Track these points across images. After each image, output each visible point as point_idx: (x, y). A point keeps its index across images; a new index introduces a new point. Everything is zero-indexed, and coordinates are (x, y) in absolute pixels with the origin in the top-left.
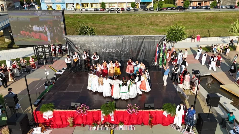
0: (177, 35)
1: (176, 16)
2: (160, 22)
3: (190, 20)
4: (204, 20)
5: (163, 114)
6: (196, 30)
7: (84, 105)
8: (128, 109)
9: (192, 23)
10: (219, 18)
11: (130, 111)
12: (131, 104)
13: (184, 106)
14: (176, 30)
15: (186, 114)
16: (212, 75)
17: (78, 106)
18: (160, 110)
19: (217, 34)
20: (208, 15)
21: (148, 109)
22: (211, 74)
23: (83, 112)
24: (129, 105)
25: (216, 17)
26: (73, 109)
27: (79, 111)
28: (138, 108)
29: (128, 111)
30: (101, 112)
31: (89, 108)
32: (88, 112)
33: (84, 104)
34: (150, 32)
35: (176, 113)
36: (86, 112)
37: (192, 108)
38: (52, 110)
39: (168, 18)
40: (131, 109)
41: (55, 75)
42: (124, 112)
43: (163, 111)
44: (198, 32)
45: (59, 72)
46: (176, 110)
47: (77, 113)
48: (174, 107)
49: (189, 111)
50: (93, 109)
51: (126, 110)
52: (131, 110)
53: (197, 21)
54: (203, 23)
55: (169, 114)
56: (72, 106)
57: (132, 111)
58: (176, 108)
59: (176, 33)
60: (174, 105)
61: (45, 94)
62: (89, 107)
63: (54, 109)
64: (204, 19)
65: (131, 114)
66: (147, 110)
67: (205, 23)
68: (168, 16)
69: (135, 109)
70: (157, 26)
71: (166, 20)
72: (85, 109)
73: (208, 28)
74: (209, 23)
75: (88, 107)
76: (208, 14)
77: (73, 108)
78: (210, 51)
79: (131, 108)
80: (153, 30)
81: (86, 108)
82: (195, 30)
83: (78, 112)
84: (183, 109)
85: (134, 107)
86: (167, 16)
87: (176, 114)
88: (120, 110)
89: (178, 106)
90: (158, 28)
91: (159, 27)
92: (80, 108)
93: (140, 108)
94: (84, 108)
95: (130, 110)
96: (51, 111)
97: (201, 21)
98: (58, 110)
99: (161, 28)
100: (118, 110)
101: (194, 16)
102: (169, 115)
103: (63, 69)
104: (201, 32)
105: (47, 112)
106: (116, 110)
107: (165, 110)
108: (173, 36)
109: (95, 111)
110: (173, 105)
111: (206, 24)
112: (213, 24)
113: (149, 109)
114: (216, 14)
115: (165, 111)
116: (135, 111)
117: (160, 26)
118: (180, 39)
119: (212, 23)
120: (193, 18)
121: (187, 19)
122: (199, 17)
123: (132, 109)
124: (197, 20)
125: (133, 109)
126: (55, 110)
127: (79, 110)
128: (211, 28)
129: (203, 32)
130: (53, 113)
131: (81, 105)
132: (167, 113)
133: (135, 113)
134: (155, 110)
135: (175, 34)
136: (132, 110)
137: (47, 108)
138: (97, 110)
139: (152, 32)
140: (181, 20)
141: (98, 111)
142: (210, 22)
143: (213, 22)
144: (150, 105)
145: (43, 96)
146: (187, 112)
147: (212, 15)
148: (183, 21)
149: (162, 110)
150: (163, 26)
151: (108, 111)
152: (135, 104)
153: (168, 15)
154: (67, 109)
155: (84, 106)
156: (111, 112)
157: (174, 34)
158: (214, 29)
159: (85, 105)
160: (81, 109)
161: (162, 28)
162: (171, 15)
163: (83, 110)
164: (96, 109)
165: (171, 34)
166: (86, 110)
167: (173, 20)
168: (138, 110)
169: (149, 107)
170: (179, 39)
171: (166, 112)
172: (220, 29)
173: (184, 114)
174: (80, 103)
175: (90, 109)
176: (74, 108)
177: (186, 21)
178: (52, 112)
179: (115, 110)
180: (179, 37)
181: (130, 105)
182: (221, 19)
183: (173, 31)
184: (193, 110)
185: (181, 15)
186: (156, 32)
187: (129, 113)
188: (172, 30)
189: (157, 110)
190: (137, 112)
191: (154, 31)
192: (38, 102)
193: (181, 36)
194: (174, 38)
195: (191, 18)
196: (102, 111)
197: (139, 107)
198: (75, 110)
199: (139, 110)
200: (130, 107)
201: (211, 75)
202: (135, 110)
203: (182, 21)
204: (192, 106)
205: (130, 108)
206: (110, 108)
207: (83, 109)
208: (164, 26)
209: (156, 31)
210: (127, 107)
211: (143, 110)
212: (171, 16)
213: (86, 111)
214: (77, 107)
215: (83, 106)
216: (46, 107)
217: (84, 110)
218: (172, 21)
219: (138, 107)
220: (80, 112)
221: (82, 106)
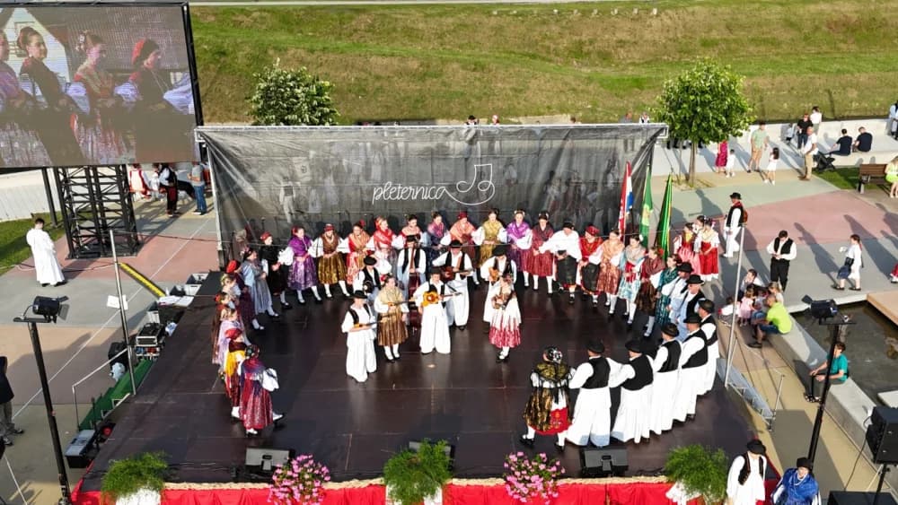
0: (711, 115)
1: (693, 13)
2: (621, 43)
3: (754, 33)
4: (818, 34)
5: (669, 495)
6: (781, 83)
7: (307, 461)
8: (509, 478)
9: (762, 48)
10: (884, 23)
11: (521, 486)
12: (520, 454)
13: (764, 458)
14: (704, 92)
15: (776, 496)
16: (870, 301)
17: (278, 466)
18: (654, 480)
19: (877, 98)
20: (836, 11)
21: (599, 473)
22: (868, 296)
23: (301, 492)
24: (516, 459)
25: (874, 19)
26: (253, 481)
27: (286, 489)
28: (554, 472)
29: (508, 488)
30: (385, 490)
31: (327, 475)
32: (325, 494)
33: (305, 457)
34: (574, 90)
35: (728, 491)
36: (315, 495)
37: (803, 473)
38: (156, 487)
39: (655, 23)
40: (524, 479)
41: (155, 307)
42: (493, 490)
43: (668, 483)
44: (792, 88)
45: (171, 294)
46: (726, 480)
47: (275, 497)
48: (717, 463)
49: (785, 483)
50: (349, 479)
51: (501, 481)
52: (525, 481)
53: (790, 36)
54: (813, 50)
55: (697, 494)
56: (248, 463)
57: (529, 485)
58: (726, 468)
59: (703, 104)
60: (720, 455)
61: (114, 407)
62: (328, 468)
63: (167, 480)
64: (817, 28)
65: (523, 500)
66: (596, 481)
67: (825, 48)
68: (657, 16)
69: (540, 477)
70: (605, 63)
71: (648, 36)
72: (308, 480)
73: (839, 71)
74: (842, 46)
75: (325, 469)
76: (837, 8)
77: (254, 476)
78: (855, 188)
79: (525, 472)
80: (590, 80)
81: (315, 477)
82: (779, 79)
83: (282, 496)
84: (761, 473)
85: (538, 469)
86: (652, 17)
87: (726, 494)
88: (473, 482)
89: (739, 463)
90: (607, 70)
91: (617, 65)
92: (289, 473)
93: (563, 471)
94: (307, 477)
95: (520, 482)
96: (154, 493)
97: (806, 38)
98: (184, 486)
99: (623, 70)
100: (464, 482)
101: (772, 17)
102: (696, 499)
103: (192, 281)
104: (807, 88)
105: (133, 496)
106: (455, 481)
107: (680, 477)
108: (692, 118)
109: (357, 486)
110: (715, 457)
111: (826, 53)
112: (861, 52)
113: (605, 475)
114: (873, 7)
115: (676, 484)
116: (540, 488)
117: (620, 63)
118: (720, 131)
119: (854, 48)
120: (768, 23)
121: (742, 27)
122: (794, 19)
123: (527, 478)
124: (785, 35)
125: (534, 478)
126: (171, 486)
127: (284, 486)
128: (848, 72)
129: (817, 90)
130: (162, 499)
131: (289, 461)
132: (688, 493)
133: (544, 495)
134: (633, 480)
135: (699, 110)
136: (530, 481)
137: (133, 479)
138: (364, 484)
139: (583, 91)
140: (714, 35)
141: (372, 489)
142: (844, 42)
143: (857, 41)
144: (609, 457)
145: (105, 413)
146: (775, 489)
147: (856, 12)
148: (725, 37)
149: (663, 479)
150: (633, 64)
151: (416, 486)
152: (543, 455)
153: (655, 11)
154: (225, 482)
155: (306, 466)
156: (433, 493)
157: (695, 112)
158: (863, 78)
159: (311, 462)
160: (291, 478)
161: (631, 72)
162: (669, 12)
163: (304, 486)
164: (361, 478)
165: (679, 111)
166: (317, 484)
167: (679, 35)
168: (555, 479)
169: (607, 467)
170: (716, 132)
171: (682, 486)
172: (891, 73)
173: (763, 498)
174: (287, 453)
175: (334, 480)
176: (259, 474)
177: (735, 41)
178: (159, 496)
179: (449, 481)
180: (719, 124)
181: (519, 458)
182: (893, 29)
183: (692, 97)
184: (808, 480)
185: (713, 8)
186: (601, 89)
187: (516, 493)
188: (686, 89)
189: (642, 479)
190: (550, 493)
191: (591, 87)
192: (83, 442)
193: (726, 117)
194: (694, 129)
195: (759, 25)
196: (389, 489)
197: (559, 468)
198: (266, 485)
199: (561, 482)
200: (520, 469)
201: (866, 301)
202: (543, 482)
203: (718, 37)
204: (801, 463)
205: (518, 473)
206: (426, 473)
207: (301, 479)
208: (637, 61)
209: (602, 86)
210: (506, 465)
211: (578, 481)
212: (667, 14)
213: (314, 490)
214: (274, 468)
215: (301, 464)
216: (131, 474)
217: (309, 483)
218: (675, 40)
219: (554, 469)
220: (286, 492)
221: (294, 462)
